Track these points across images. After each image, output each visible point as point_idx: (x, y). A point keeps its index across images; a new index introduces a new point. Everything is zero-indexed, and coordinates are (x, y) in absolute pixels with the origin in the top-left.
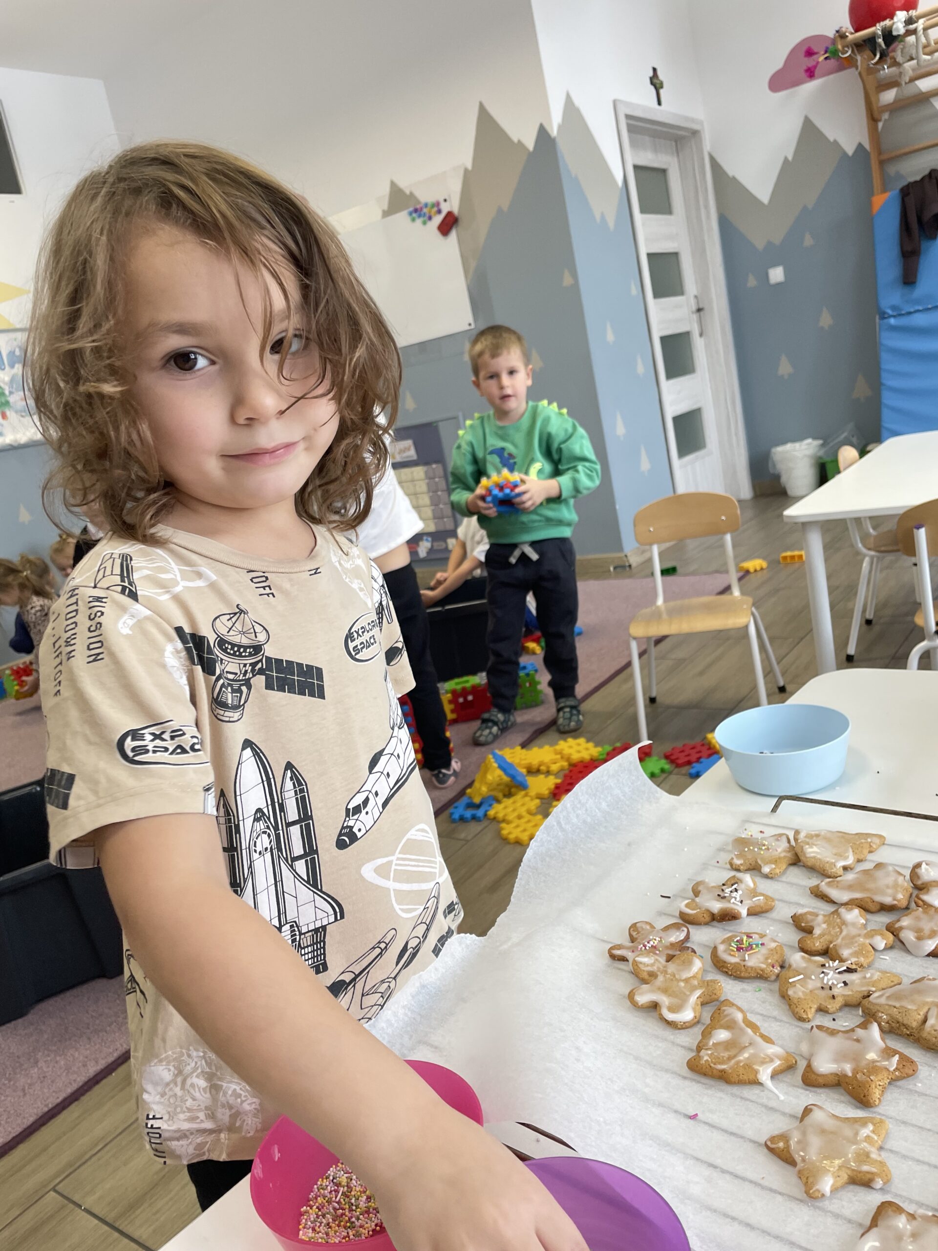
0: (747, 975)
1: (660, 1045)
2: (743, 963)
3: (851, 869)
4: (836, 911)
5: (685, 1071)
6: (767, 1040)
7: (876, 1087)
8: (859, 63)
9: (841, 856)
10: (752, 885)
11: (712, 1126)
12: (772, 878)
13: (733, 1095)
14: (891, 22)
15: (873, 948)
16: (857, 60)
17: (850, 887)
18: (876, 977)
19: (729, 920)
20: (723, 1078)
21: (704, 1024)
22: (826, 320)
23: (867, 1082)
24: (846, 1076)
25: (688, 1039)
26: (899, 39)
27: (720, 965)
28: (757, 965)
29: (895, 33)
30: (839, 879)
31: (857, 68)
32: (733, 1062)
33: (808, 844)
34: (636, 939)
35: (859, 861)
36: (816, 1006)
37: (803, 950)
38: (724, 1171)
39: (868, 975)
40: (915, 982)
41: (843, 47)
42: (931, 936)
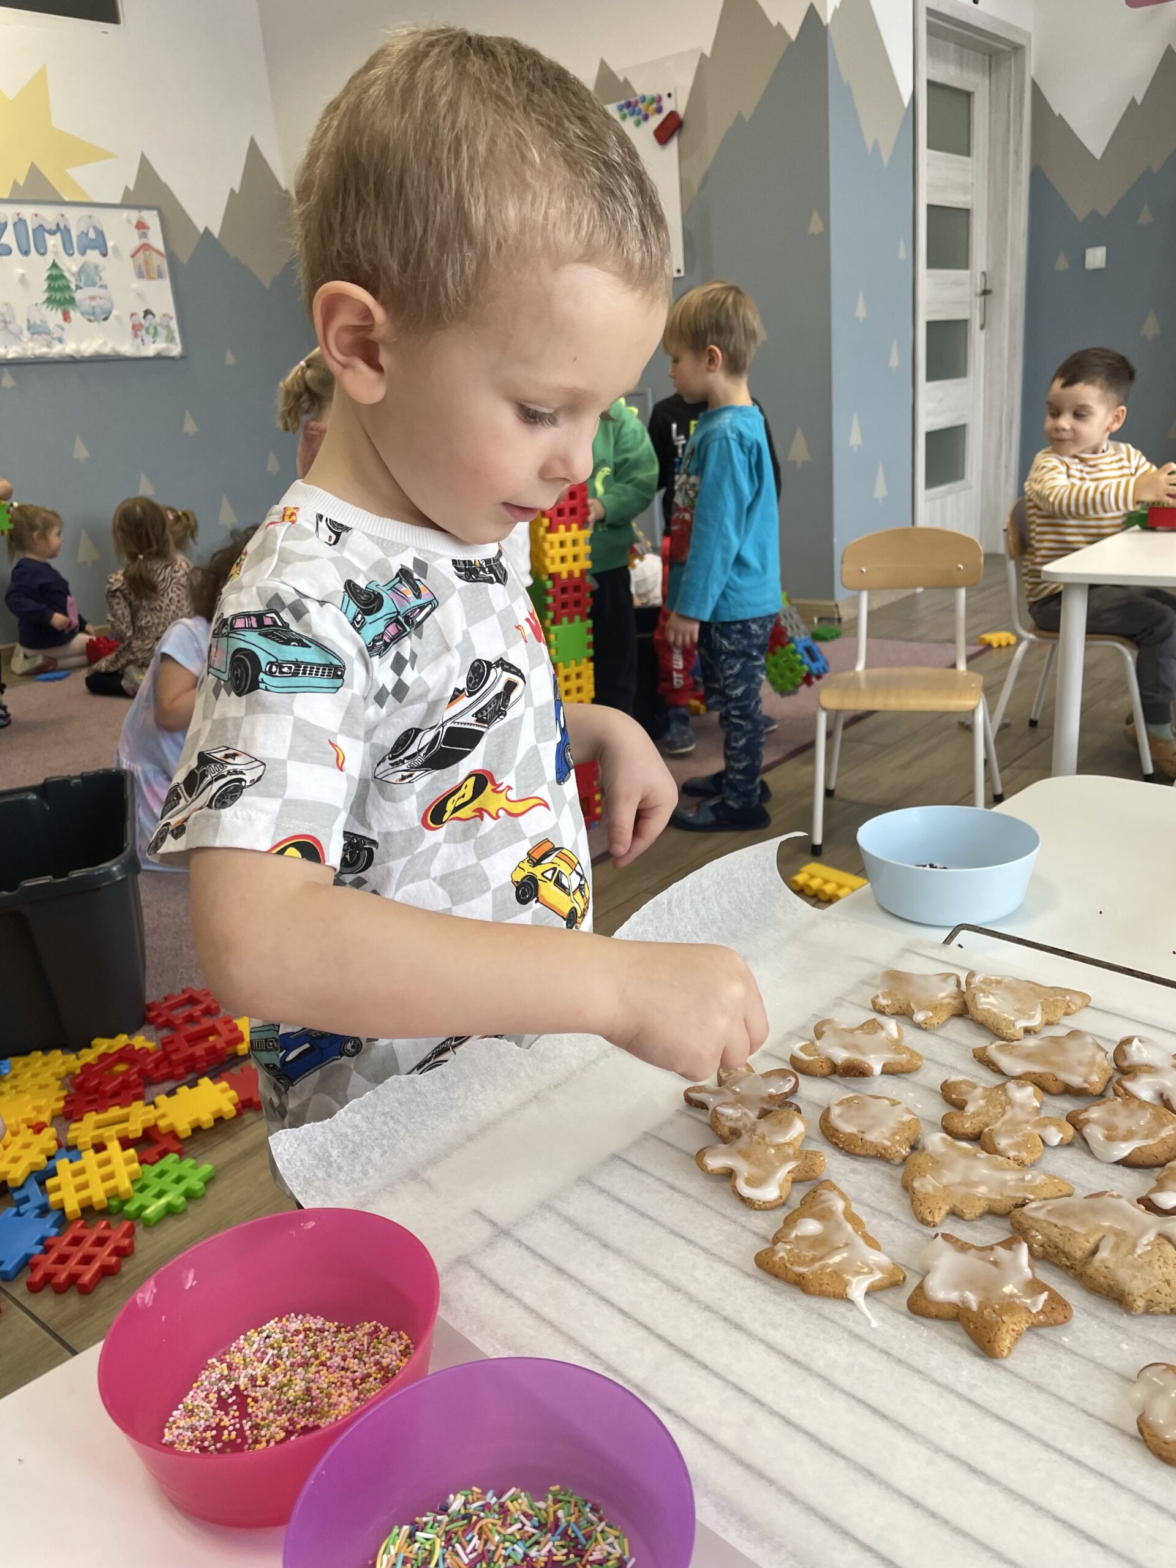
0: (863, 1152)
1: (726, 1227)
2: (860, 1136)
3: (1036, 1033)
4: (1004, 1085)
5: (751, 1265)
6: (872, 1243)
7: (1007, 1332)
9: (1025, 1014)
10: (896, 1035)
11: (771, 1347)
12: (925, 1029)
13: (809, 1309)
15: (1043, 1141)
17: (1028, 1056)
18: (1038, 1181)
19: (855, 1076)
20: (801, 1284)
21: (790, 1208)
22: (1151, 328)
23: (997, 1322)
24: (969, 1309)
25: (764, 1225)
27: (829, 1133)
28: (879, 1140)
30: (1015, 1043)
32: (817, 1265)
33: (983, 991)
34: (725, 1081)
35: (1049, 1023)
36: (948, 1208)
37: (946, 1130)
38: (773, 1412)
39: (1028, 1177)
40: (1091, 1196)
42: (1129, 1136)
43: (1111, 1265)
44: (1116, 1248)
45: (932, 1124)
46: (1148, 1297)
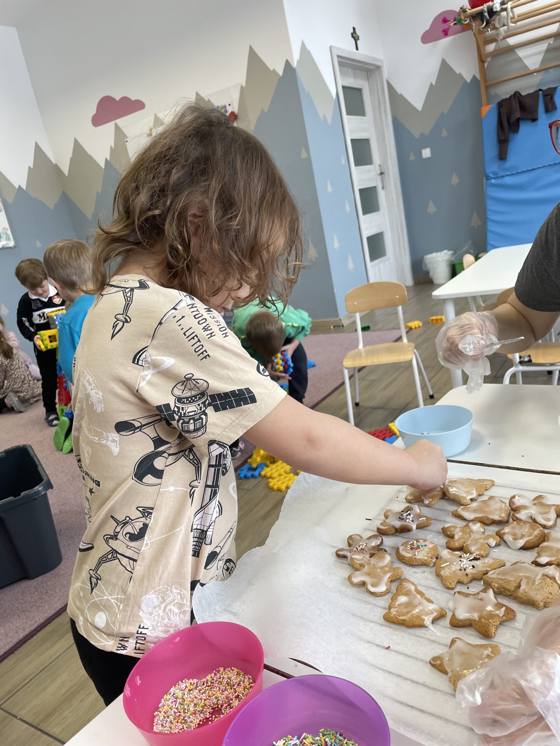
0: (416, 564)
1: (367, 606)
2: (414, 557)
3: (475, 500)
4: (467, 525)
5: (382, 621)
6: (430, 601)
7: (492, 626)
8: (474, 28)
9: (469, 493)
10: (418, 511)
11: (399, 653)
12: (430, 507)
13: (411, 634)
14: (492, 3)
15: (489, 545)
16: (472, 26)
17: (475, 511)
18: (490, 562)
19: (406, 532)
20: (404, 624)
21: (392, 593)
22: (455, 180)
23: (487, 623)
24: (475, 620)
25: (383, 602)
26: (497, 13)
27: (401, 559)
28: (422, 557)
29: (494, 10)
30: (468, 506)
31: (472, 30)
32: (410, 614)
33: (450, 486)
34: (352, 545)
35: (480, 495)
36: (457, 580)
37: (448, 548)
38: (406, 679)
39: (486, 561)
40: (513, 564)
41: (465, 18)
42: (522, 537)
43: (527, 591)
44: (527, 583)
45: (442, 546)
46: (544, 601)
